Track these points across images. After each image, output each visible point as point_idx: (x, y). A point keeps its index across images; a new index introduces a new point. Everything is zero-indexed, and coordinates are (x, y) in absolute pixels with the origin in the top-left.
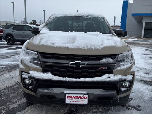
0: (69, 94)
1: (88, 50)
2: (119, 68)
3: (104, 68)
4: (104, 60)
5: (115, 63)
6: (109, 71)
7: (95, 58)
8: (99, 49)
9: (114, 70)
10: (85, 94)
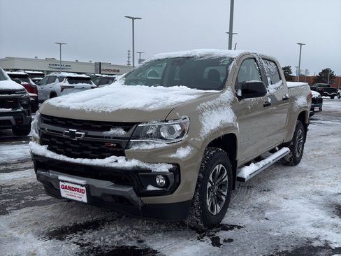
0: (63, 181)
1: (93, 112)
2: (135, 148)
3: (112, 145)
4: (112, 132)
5: (130, 139)
6: (119, 150)
7: (99, 126)
8: (108, 112)
9: (126, 150)
10: (82, 186)
